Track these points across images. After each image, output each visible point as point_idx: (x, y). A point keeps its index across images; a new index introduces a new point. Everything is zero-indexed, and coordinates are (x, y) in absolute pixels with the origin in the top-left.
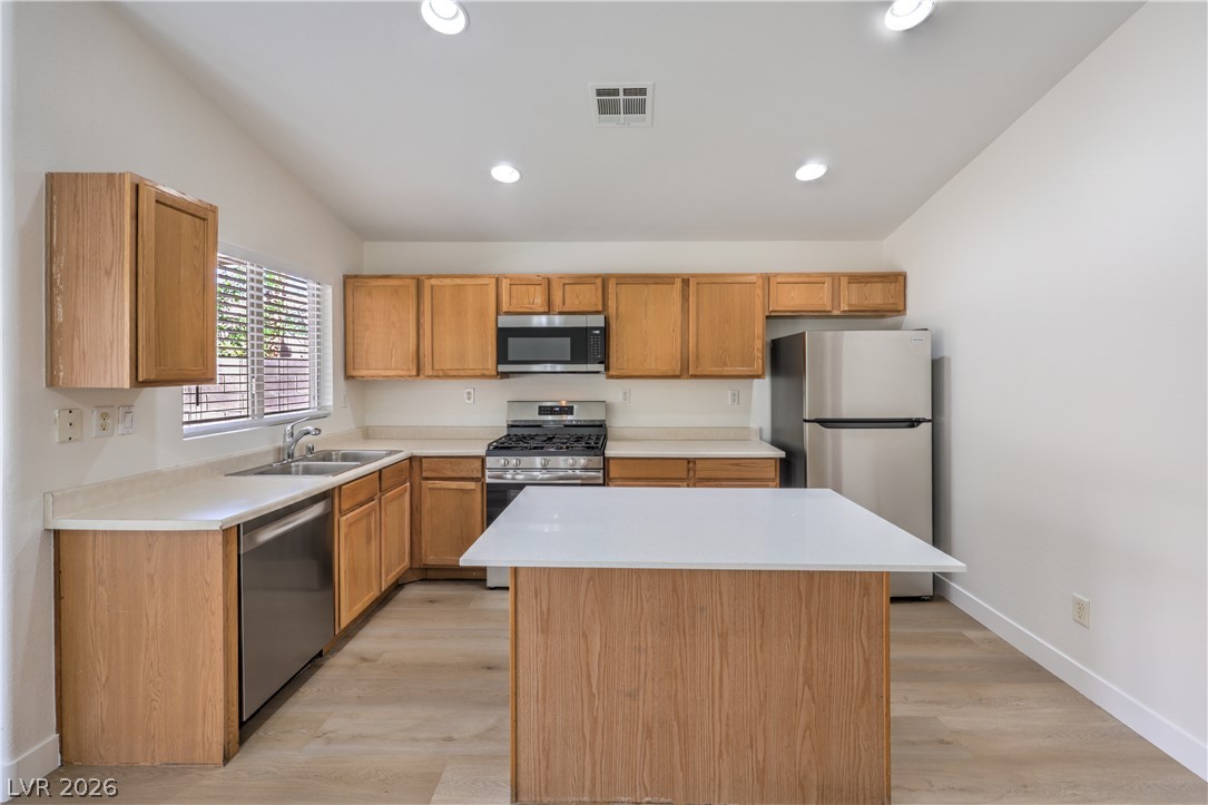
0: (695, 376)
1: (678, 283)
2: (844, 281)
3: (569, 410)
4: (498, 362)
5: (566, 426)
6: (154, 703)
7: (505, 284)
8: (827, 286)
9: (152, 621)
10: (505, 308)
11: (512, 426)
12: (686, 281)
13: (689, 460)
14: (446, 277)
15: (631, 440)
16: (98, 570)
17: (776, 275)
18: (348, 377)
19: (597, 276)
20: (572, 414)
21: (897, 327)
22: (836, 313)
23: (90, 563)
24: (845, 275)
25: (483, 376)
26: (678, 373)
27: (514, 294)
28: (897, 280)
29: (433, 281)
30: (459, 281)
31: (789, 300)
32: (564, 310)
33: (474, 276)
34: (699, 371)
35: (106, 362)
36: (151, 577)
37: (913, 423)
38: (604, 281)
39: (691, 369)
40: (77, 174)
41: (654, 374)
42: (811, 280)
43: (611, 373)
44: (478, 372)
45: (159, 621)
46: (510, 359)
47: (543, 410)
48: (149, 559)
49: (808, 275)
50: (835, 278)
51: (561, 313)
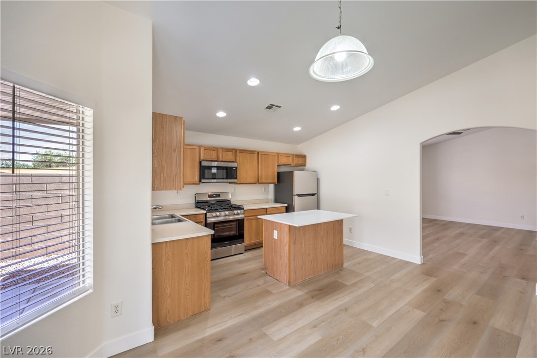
0: (260, 183)
1: (256, 153)
2: (294, 156)
3: (219, 196)
4: (200, 179)
5: (217, 202)
6: (188, 297)
7: (202, 149)
8: (291, 158)
9: (187, 269)
10: (202, 158)
11: (198, 203)
12: (258, 153)
16: (167, 255)
17: (280, 153)
19: (233, 149)
20: (220, 197)
21: (303, 170)
22: (292, 165)
23: (164, 253)
25: (194, 184)
26: (256, 182)
27: (205, 153)
28: (304, 157)
31: (283, 160)
32: (223, 160)
33: (190, 145)
34: (261, 181)
35: (173, 182)
36: (187, 254)
37: (313, 195)
38: (235, 151)
39: (259, 181)
40: (163, 114)
41: (250, 183)
42: (287, 155)
44: (192, 183)
45: (190, 268)
46: (206, 177)
47: (210, 196)
48: (186, 248)
49: (287, 154)
50: (293, 155)
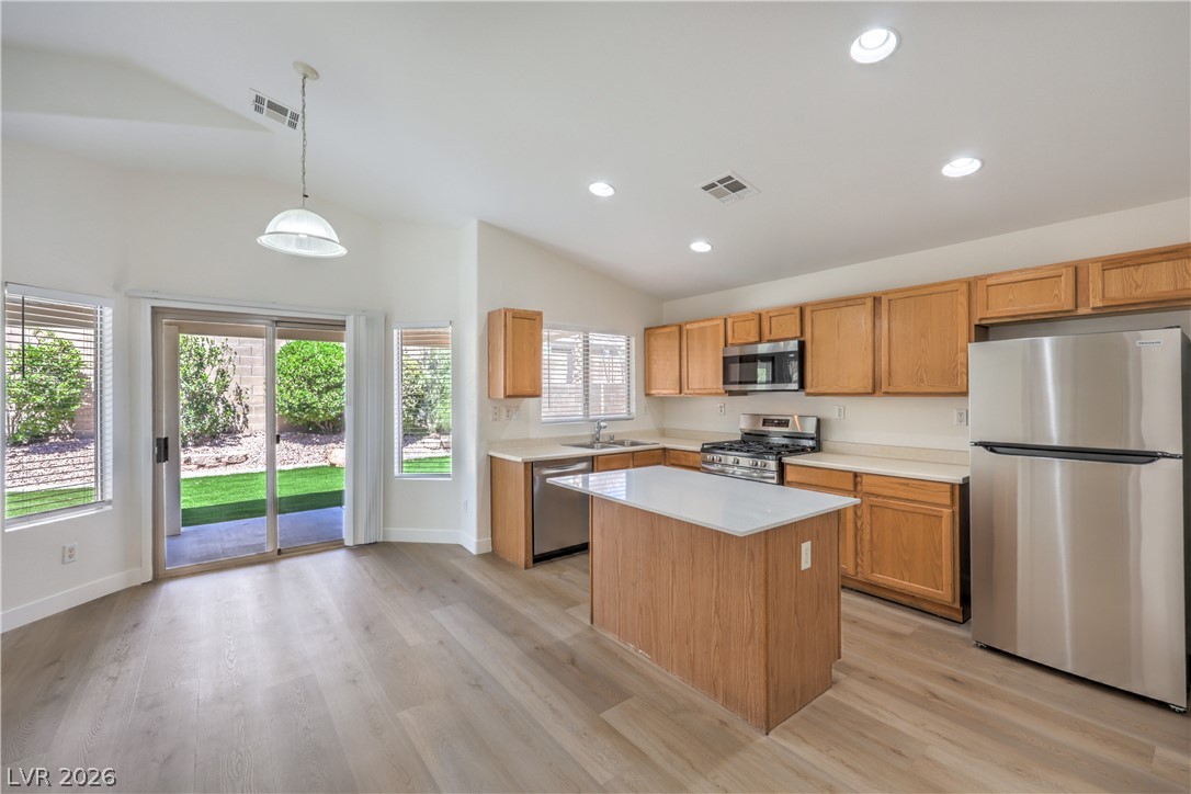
0: (888, 394)
1: (869, 302)
2: (1096, 269)
3: (785, 423)
4: (724, 383)
5: (784, 437)
7: (730, 322)
8: (1065, 280)
10: (730, 342)
11: (746, 434)
12: (877, 300)
13: (856, 475)
14: (694, 322)
15: (844, 454)
18: (647, 395)
19: (796, 306)
20: (787, 426)
22: (1082, 311)
24: (1095, 261)
25: (717, 394)
26: (870, 391)
27: (736, 329)
29: (688, 327)
30: (702, 324)
31: (1011, 300)
32: (772, 338)
33: (711, 319)
34: (891, 389)
38: (802, 310)
39: (883, 387)
41: (846, 391)
42: (1040, 276)
43: (808, 390)
44: (714, 391)
46: (732, 381)
47: (765, 423)
49: (1037, 271)
50: (1080, 267)
51: (769, 341)
